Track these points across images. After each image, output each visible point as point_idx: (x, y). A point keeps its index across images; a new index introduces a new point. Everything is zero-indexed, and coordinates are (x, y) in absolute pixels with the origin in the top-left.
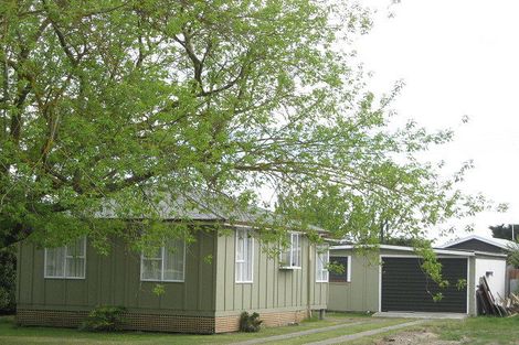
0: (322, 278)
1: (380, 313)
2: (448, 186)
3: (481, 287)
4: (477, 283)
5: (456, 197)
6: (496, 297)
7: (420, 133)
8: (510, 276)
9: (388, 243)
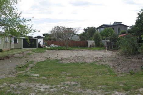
0: (13, 43)
1: (23, 48)
2: (30, 28)
3: (39, 44)
4: (38, 43)
5: (32, 29)
6: (41, 45)
7: (25, 20)
8: (44, 42)
9: (24, 37)
